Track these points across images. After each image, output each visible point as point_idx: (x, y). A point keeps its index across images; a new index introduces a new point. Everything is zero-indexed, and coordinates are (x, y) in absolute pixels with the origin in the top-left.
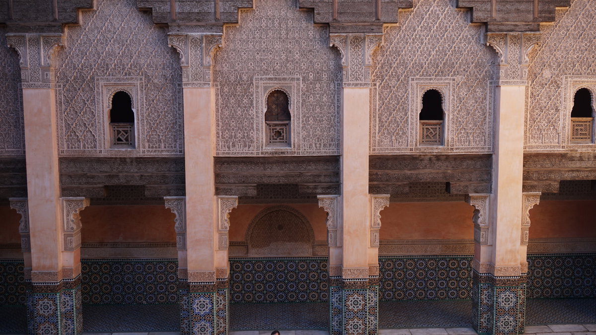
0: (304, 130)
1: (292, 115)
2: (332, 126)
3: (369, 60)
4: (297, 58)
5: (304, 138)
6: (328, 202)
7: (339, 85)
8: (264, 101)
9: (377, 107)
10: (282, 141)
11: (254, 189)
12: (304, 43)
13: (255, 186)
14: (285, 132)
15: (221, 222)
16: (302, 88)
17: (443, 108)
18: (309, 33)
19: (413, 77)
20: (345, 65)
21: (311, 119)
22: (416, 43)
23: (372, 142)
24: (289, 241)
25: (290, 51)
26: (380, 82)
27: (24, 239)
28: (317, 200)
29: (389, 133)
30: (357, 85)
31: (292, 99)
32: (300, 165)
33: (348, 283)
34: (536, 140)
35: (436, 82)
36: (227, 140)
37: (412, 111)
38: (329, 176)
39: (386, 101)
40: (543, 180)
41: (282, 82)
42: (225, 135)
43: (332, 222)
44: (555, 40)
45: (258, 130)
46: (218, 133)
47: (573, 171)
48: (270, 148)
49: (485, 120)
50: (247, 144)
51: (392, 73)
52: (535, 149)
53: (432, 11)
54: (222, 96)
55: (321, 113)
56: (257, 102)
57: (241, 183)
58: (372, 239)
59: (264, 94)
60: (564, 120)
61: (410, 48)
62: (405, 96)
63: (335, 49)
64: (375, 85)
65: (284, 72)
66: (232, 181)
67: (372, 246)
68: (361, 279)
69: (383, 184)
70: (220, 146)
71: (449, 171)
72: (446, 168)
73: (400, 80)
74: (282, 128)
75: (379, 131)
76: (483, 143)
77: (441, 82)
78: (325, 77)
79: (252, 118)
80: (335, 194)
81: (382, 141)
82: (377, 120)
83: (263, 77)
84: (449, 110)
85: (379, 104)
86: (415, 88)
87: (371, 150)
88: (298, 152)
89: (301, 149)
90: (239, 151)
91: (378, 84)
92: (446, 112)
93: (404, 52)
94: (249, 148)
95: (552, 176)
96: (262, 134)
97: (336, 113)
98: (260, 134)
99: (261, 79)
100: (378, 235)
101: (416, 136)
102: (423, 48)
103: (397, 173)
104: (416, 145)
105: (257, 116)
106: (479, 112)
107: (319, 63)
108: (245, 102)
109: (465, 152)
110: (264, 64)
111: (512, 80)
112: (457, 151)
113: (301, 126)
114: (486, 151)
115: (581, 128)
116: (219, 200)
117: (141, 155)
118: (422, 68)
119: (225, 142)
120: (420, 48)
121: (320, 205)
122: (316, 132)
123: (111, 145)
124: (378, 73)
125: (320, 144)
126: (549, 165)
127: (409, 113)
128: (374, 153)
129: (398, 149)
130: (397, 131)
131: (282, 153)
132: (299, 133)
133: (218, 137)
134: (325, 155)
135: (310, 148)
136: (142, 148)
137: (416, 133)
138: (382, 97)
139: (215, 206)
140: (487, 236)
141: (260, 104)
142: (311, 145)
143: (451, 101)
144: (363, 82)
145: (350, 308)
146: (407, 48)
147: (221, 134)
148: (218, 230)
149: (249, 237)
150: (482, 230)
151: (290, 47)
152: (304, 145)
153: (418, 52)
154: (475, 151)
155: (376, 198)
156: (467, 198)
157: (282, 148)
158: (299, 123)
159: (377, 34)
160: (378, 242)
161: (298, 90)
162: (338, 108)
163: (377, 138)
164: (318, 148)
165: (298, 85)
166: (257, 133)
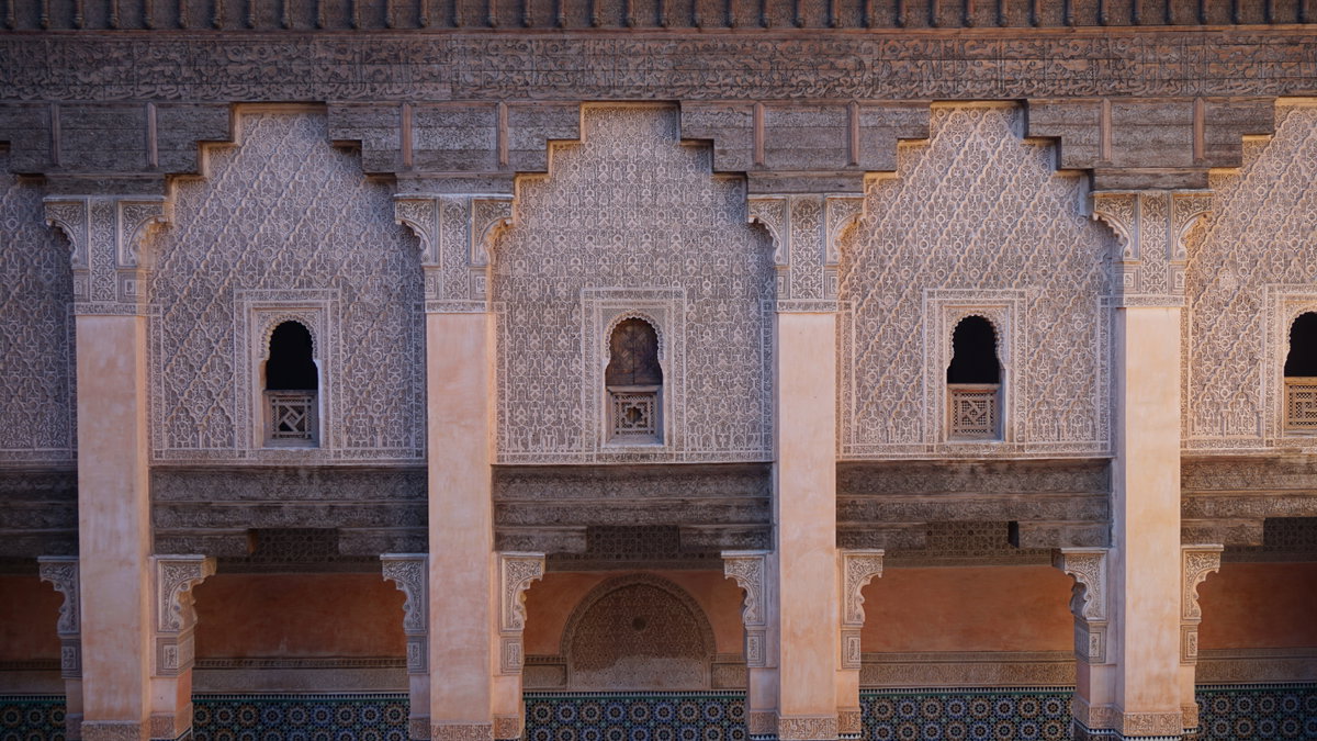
0: (693, 406)
1: (665, 373)
2: (752, 397)
3: (833, 253)
4: (676, 247)
5: (693, 424)
6: (746, 566)
7: (769, 306)
8: (603, 342)
9: (854, 356)
10: (643, 429)
11: (582, 538)
12: (692, 215)
13: (582, 531)
14: (649, 409)
15: (508, 611)
16: (688, 313)
17: (1000, 357)
18: (703, 194)
19: (931, 290)
20: (781, 262)
21: (708, 382)
22: (937, 214)
23: (842, 431)
24: (660, 655)
25: (661, 235)
26: (860, 299)
27: (67, 649)
28: (721, 563)
29: (879, 413)
30: (807, 306)
31: (665, 338)
32: (684, 483)
34: (1207, 428)
35: (984, 299)
36: (521, 429)
37: (930, 364)
38: (747, 507)
39: (872, 342)
40: (1226, 517)
41: (644, 300)
42: (516, 417)
43: (754, 611)
44: (1243, 207)
45: (589, 405)
46: (501, 413)
47: (1292, 496)
48: (617, 446)
49: (1092, 382)
50: (566, 436)
51: (885, 279)
52: (1207, 449)
53: (971, 146)
54: (510, 331)
55: (729, 369)
56: (589, 344)
57: (550, 524)
58: (845, 649)
59: (604, 327)
60: (1268, 382)
61: (923, 226)
62: (915, 332)
63: (758, 227)
64: (848, 306)
65: (647, 278)
66: (532, 518)
67: (844, 667)
69: (869, 526)
70: (507, 441)
71: (1015, 497)
72: (1009, 490)
73: (904, 295)
74: (642, 400)
75: (858, 409)
76: (1089, 434)
77: (995, 298)
78: (737, 289)
79: (577, 380)
80: (762, 548)
81: (864, 431)
82: (854, 383)
83: (601, 289)
84: (1012, 361)
85: (857, 350)
86: (936, 313)
87: (842, 450)
88: (677, 455)
89: (685, 447)
90: (548, 453)
91: (854, 305)
92: (1007, 367)
93: (910, 235)
94: (570, 445)
95: (1247, 508)
96: (599, 414)
97: (763, 368)
98: (595, 415)
99: (598, 294)
100: (857, 640)
101: (941, 419)
102: (954, 226)
103: (899, 501)
104: (941, 439)
105: (587, 374)
106: (1079, 366)
107: (725, 260)
108: (563, 345)
109: (1050, 455)
110: (605, 261)
111: (1152, 295)
112: (1032, 452)
113: (685, 396)
114: (1096, 453)
115: (1308, 401)
116: (504, 561)
117: (331, 460)
118: (952, 268)
119: (516, 433)
120: (946, 225)
121: (728, 573)
122: (717, 410)
123: (266, 440)
124: (855, 281)
125: (728, 437)
126: (1240, 483)
127: (925, 369)
128: (848, 457)
129: (902, 448)
130: (898, 409)
131: (643, 456)
132: (682, 413)
133: (503, 422)
134: (739, 461)
135: (704, 445)
136: (334, 447)
137: (941, 413)
138: (864, 333)
139: (493, 575)
140: (1103, 644)
141: (595, 348)
142: (707, 438)
143: (1016, 342)
144: (823, 300)
146: (918, 226)
147: (507, 415)
148: (500, 630)
149: (569, 647)
150: (1092, 630)
151: (661, 224)
152: (692, 439)
153: (941, 234)
154: (1072, 453)
155: (852, 557)
156: (1056, 556)
157: (642, 446)
158: (680, 391)
159: (851, 196)
160: (857, 660)
161: (679, 317)
162: (766, 358)
163: (855, 423)
164: (723, 446)
165: (679, 306)
166: (588, 412)
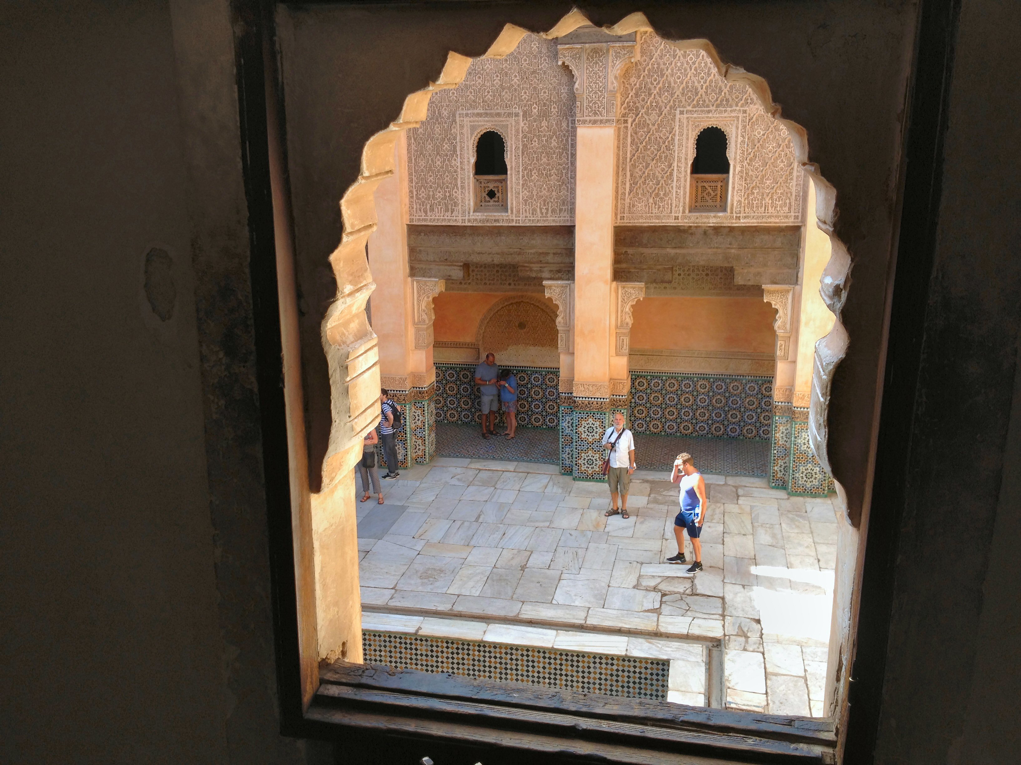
0: (526, 189)
1: (509, 167)
2: (563, 183)
3: (613, 83)
4: (515, 83)
5: (526, 201)
6: (558, 290)
7: (573, 122)
8: (471, 147)
9: (629, 155)
10: (497, 203)
11: (460, 270)
12: (525, 60)
13: (461, 266)
14: (500, 191)
15: (418, 312)
16: (523, 127)
17: (727, 155)
18: (532, 45)
19: (682, 109)
20: (579, 91)
21: (535, 173)
22: (689, 55)
23: (619, 206)
24: (534, 345)
25: (506, 74)
26: (634, 116)
28: (542, 289)
29: (643, 194)
30: (595, 122)
31: (509, 144)
32: (521, 237)
33: (580, 402)
35: (718, 115)
36: (423, 202)
37: (679, 161)
38: (559, 254)
39: (641, 146)
41: (496, 119)
42: (420, 195)
43: (563, 318)
45: (463, 187)
46: (411, 192)
48: (480, 214)
49: (791, 173)
50: (450, 207)
51: (651, 102)
54: (415, 140)
55: (548, 164)
56: (462, 149)
57: (441, 261)
58: (618, 344)
59: (471, 135)
61: (679, 64)
62: (670, 138)
63: (565, 67)
64: (626, 122)
65: (497, 104)
66: (431, 258)
67: (617, 354)
68: (598, 398)
69: (635, 268)
70: (415, 210)
71: (733, 251)
72: (729, 246)
73: (663, 113)
74: (496, 185)
75: (631, 191)
76: (787, 208)
77: (726, 115)
78: (554, 110)
79: (455, 172)
80: (568, 279)
81: (634, 206)
82: (628, 174)
83: (469, 112)
84: (735, 159)
85: (631, 151)
86: (685, 125)
87: (619, 217)
88: (516, 220)
89: (521, 215)
90: (439, 217)
91: (630, 120)
92: (732, 163)
93: (669, 71)
94: (452, 213)
96: (469, 193)
97: (570, 164)
98: (467, 194)
99: (467, 115)
100: (627, 340)
101: (685, 198)
102: (700, 63)
103: (655, 252)
104: (684, 212)
105: (461, 168)
106: (782, 161)
107: (547, 91)
108: (446, 148)
109: (758, 223)
110: (471, 93)
112: (745, 221)
113: (521, 182)
114: (790, 222)
116: (415, 283)
118: (697, 94)
119: (420, 205)
120: (694, 63)
121: (547, 295)
122: (541, 192)
124: (631, 104)
125: (547, 209)
127: (675, 164)
128: (622, 223)
129: (658, 217)
130: (657, 191)
131: (495, 221)
132: (519, 193)
133: (412, 197)
134: (554, 224)
135: (533, 214)
137: (685, 194)
138: (636, 140)
139: (409, 291)
140: (787, 348)
141: (466, 151)
142: (534, 210)
143: (739, 146)
144: (605, 118)
145: (583, 436)
146: (675, 64)
147: (415, 193)
148: (414, 323)
149: (481, 338)
150: (779, 338)
151: (506, 67)
152: (526, 210)
153: (691, 70)
154: (774, 222)
155: (624, 288)
156: (758, 291)
157: (495, 214)
158: (518, 179)
159: (626, 44)
160: (626, 350)
161: (517, 131)
162: (572, 157)
163: (628, 201)
164: (544, 215)
165: (517, 123)
166: (462, 192)
